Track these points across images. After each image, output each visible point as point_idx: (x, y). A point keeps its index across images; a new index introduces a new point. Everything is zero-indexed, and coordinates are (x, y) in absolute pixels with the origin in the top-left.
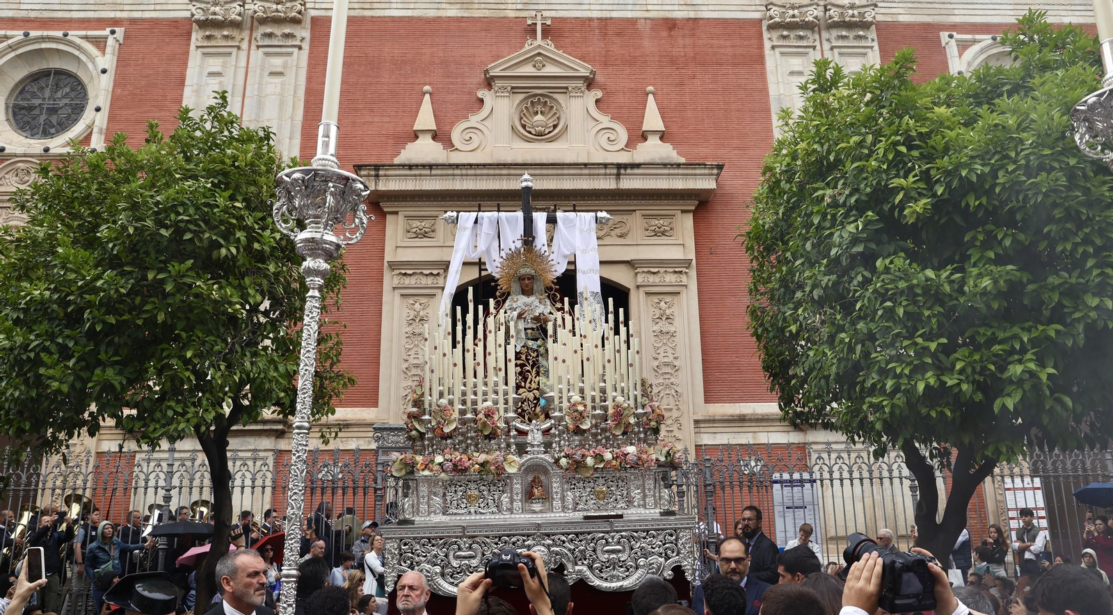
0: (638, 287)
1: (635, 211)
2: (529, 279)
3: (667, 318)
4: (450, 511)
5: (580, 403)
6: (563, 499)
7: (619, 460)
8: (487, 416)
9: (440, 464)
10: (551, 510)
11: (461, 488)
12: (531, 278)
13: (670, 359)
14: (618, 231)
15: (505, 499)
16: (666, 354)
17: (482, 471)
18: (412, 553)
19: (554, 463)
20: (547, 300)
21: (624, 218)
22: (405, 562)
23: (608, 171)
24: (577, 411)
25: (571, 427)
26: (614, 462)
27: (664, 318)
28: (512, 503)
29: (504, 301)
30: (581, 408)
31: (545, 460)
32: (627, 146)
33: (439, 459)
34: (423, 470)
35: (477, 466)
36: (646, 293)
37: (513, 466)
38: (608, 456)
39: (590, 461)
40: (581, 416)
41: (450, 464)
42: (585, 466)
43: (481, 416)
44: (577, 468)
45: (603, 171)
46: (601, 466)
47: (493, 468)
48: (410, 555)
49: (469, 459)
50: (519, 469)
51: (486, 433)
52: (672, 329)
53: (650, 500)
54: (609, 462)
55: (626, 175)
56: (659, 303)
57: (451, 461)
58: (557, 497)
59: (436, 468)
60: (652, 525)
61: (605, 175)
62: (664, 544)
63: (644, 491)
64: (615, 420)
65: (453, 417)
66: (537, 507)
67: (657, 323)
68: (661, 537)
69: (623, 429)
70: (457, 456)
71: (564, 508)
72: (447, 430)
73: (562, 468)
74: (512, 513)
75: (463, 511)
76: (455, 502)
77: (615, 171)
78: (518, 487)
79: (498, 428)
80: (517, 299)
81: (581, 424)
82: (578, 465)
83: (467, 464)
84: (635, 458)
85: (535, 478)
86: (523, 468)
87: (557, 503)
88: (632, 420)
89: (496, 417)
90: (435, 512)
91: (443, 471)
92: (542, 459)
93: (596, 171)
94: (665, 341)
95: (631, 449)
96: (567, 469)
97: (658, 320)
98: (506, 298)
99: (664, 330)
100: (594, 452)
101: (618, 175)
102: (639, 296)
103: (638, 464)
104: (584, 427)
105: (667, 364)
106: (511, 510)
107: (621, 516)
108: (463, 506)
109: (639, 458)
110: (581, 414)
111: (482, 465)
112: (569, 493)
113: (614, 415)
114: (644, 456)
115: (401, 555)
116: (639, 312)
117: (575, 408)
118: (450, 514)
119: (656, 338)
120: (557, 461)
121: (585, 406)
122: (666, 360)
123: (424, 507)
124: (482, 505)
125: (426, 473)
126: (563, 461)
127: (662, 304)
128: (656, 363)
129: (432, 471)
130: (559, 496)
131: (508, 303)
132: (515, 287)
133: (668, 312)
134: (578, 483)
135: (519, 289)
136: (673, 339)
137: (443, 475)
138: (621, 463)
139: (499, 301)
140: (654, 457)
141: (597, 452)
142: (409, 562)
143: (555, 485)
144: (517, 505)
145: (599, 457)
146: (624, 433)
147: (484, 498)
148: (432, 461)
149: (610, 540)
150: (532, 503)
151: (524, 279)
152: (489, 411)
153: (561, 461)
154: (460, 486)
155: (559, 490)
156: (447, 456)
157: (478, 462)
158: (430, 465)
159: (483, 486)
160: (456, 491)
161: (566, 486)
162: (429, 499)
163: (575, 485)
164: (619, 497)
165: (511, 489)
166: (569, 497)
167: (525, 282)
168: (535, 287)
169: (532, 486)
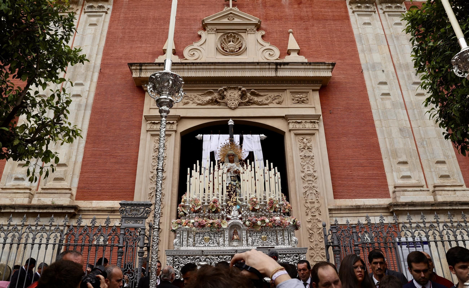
0: (290, 131)
1: (286, 90)
2: (232, 156)
3: (308, 148)
4: (197, 245)
5: (255, 198)
6: (247, 240)
7: (272, 222)
8: (214, 203)
9: (193, 223)
10: (242, 245)
11: (202, 235)
13: (311, 172)
14: (277, 101)
15: (221, 240)
16: (308, 169)
17: (211, 226)
18: (179, 262)
19: (244, 224)
20: (240, 165)
21: (280, 94)
22: (176, 267)
23: (271, 67)
24: (253, 201)
25: (251, 208)
26: (270, 224)
27: (306, 148)
28: (224, 242)
30: (255, 200)
31: (239, 223)
32: (279, 57)
33: (192, 221)
34: (185, 226)
35: (209, 224)
36: (295, 134)
37: (225, 225)
38: (267, 221)
39: (259, 223)
40: (255, 203)
42: (257, 225)
43: (211, 203)
44: (253, 226)
45: (267, 67)
46: (264, 225)
47: (216, 225)
49: (206, 221)
50: (228, 227)
51: (213, 210)
52: (311, 154)
53: (286, 241)
54: (268, 223)
55: (280, 69)
56: (303, 140)
57: (198, 222)
58: (244, 239)
60: (288, 252)
61: (269, 69)
62: (294, 261)
63: (283, 238)
64: (270, 205)
65: (199, 204)
66: (235, 243)
67: (302, 151)
68: (292, 257)
69: (273, 209)
70: (200, 220)
71: (248, 245)
72: (196, 209)
73: (247, 226)
74: (224, 246)
75: (202, 245)
76: (199, 241)
77: (274, 67)
78: (227, 234)
79: (219, 208)
80: (227, 164)
81: (255, 207)
82: (254, 225)
83: (205, 223)
84: (279, 222)
85: (235, 231)
86: (229, 226)
87: (245, 242)
88: (277, 206)
89: (218, 204)
90: (190, 245)
91: (194, 226)
93: (264, 67)
94: (308, 162)
95: (278, 218)
96: (249, 226)
97: (303, 150)
99: (307, 155)
100: (261, 219)
101: (276, 69)
102: (291, 136)
103: (280, 224)
104: (256, 208)
105: (309, 175)
106: (224, 245)
107: (274, 247)
108: (203, 243)
109: (281, 222)
110: (255, 202)
111: (212, 224)
112: (250, 238)
113: (269, 203)
114: (283, 221)
115: (174, 263)
116: (291, 144)
117: (252, 200)
118: (196, 247)
119: (302, 160)
120: (244, 223)
121: (257, 199)
122: (309, 172)
123: (185, 243)
124: (211, 243)
125: (187, 227)
126: (247, 223)
127: (305, 140)
128: (303, 175)
130: (246, 239)
132: (226, 160)
133: (308, 145)
134: (254, 233)
135: (228, 161)
136: (312, 160)
137: (194, 228)
138: (273, 224)
140: (288, 221)
141: (262, 219)
143: (243, 234)
144: (227, 243)
145: (263, 221)
146: (274, 212)
147: (212, 240)
148: (189, 222)
150: (233, 242)
152: (215, 201)
153: (246, 223)
154: (202, 234)
155: (245, 236)
156: (196, 220)
157: (210, 223)
158: (189, 223)
159: (212, 234)
160: (199, 236)
161: (248, 235)
162: (188, 239)
163: (252, 234)
164: (272, 240)
165: (224, 236)
166: (250, 239)
167: (231, 157)
168: (235, 160)
169: (234, 235)
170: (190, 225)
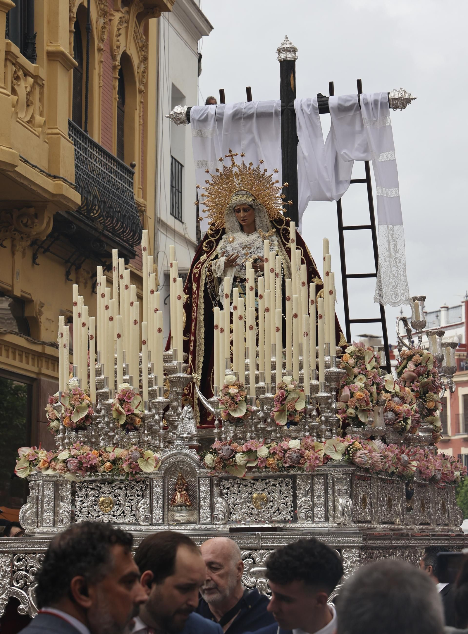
2: (245, 210)
5: (233, 385)
6: (212, 507)
7: (276, 457)
8: (122, 401)
9: (64, 461)
10: (198, 520)
11: (93, 492)
12: (249, 209)
15: (142, 505)
17: (114, 470)
18: (27, 571)
19: (201, 460)
20: (275, 238)
22: (18, 582)
24: (230, 394)
25: (222, 414)
26: (271, 461)
28: (151, 512)
29: (218, 241)
30: (233, 390)
31: (191, 457)
33: (63, 455)
34: (46, 468)
35: (108, 464)
37: (151, 464)
38: (263, 452)
39: (239, 458)
40: (233, 401)
41: (76, 461)
42: (236, 465)
43: (114, 401)
44: (225, 466)
46: (254, 464)
47: (126, 465)
48: (24, 573)
49: (100, 455)
51: (122, 423)
53: (319, 510)
54: (264, 460)
57: (77, 457)
58: (205, 503)
59: (60, 465)
63: (312, 498)
64: (277, 406)
65: (84, 404)
66: (180, 516)
69: (287, 418)
70: (85, 451)
71: (213, 518)
72: (75, 419)
73: (208, 467)
74: (151, 523)
76: (85, 509)
78: (158, 490)
79: (137, 416)
80: (234, 238)
81: (235, 410)
82: (226, 463)
83: (97, 461)
84: (294, 455)
85: (179, 479)
86: (164, 467)
87: (205, 512)
88: (301, 406)
89: (136, 403)
90: (62, 522)
91: (69, 470)
92: (187, 455)
95: (294, 444)
96: (214, 468)
98: (220, 238)
100: (247, 447)
103: (299, 463)
106: (150, 520)
108: (95, 514)
109: (301, 456)
110: (233, 398)
111: (114, 462)
112: (219, 499)
113: (276, 399)
114: (310, 453)
115: (14, 572)
120: (203, 458)
123: (48, 515)
124: (118, 513)
125: (50, 472)
126: (210, 458)
129: (55, 469)
130: (208, 502)
131: (221, 244)
132: (230, 223)
134: (232, 486)
135: (236, 225)
137: (68, 475)
138: (278, 462)
139: (211, 242)
141: (250, 446)
142: (22, 582)
143: (202, 488)
144: (158, 513)
145: (250, 453)
146: (289, 424)
147: (120, 505)
148: (56, 458)
149: (258, 559)
150: (174, 511)
151: (239, 211)
152: (124, 395)
153: (207, 458)
154: (92, 489)
155: (208, 495)
156: (74, 452)
157: (110, 459)
158: (53, 463)
159: (120, 488)
160: (87, 495)
161: (216, 490)
162: (56, 506)
163: (228, 489)
164: (281, 506)
165: (151, 493)
166: (220, 504)
167: (242, 214)
168: (257, 221)
169: (176, 490)
170: (58, 467)
